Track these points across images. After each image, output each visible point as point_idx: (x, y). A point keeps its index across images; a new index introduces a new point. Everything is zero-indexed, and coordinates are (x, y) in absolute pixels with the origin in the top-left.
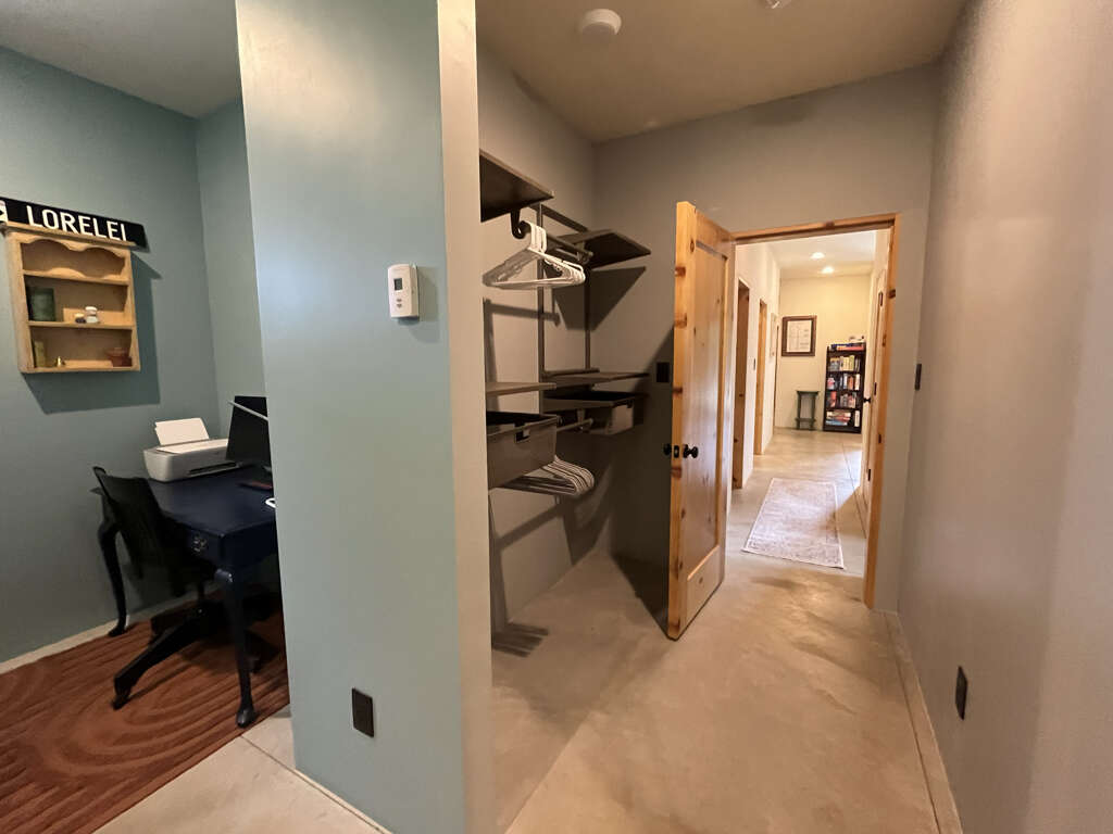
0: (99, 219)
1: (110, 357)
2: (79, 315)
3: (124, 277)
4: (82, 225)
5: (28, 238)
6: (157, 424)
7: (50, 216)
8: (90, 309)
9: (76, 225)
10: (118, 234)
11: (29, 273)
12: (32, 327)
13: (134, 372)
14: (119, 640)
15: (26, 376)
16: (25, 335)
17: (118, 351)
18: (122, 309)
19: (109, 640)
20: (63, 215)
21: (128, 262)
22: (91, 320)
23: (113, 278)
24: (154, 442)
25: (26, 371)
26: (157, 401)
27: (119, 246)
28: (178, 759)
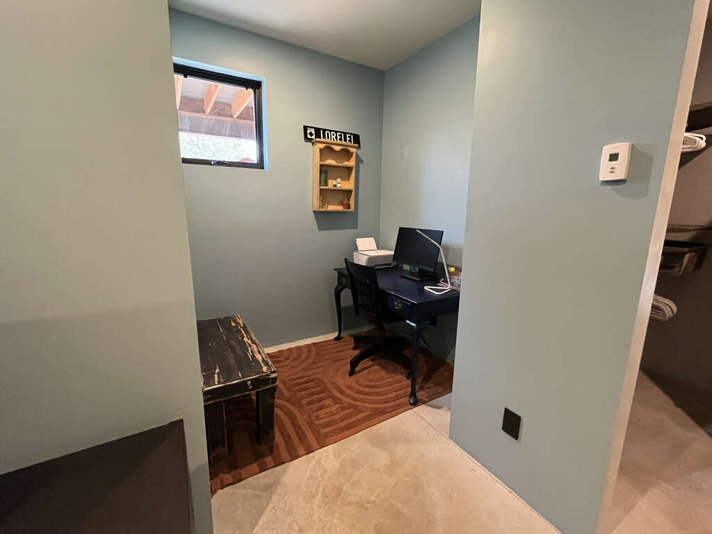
0: (344, 133)
1: (342, 204)
2: (335, 183)
3: (352, 163)
4: (338, 137)
5: (322, 146)
6: (357, 239)
7: (328, 134)
8: (339, 180)
9: (336, 137)
10: (350, 141)
11: (322, 163)
12: (320, 189)
13: (351, 212)
14: (339, 343)
15: (315, 212)
16: (317, 192)
17: (346, 201)
18: (348, 179)
19: (335, 342)
20: (332, 133)
21: (354, 155)
22: (339, 185)
23: (346, 164)
24: (356, 249)
25: (315, 210)
26: (356, 228)
27: (351, 146)
28: (388, 410)
